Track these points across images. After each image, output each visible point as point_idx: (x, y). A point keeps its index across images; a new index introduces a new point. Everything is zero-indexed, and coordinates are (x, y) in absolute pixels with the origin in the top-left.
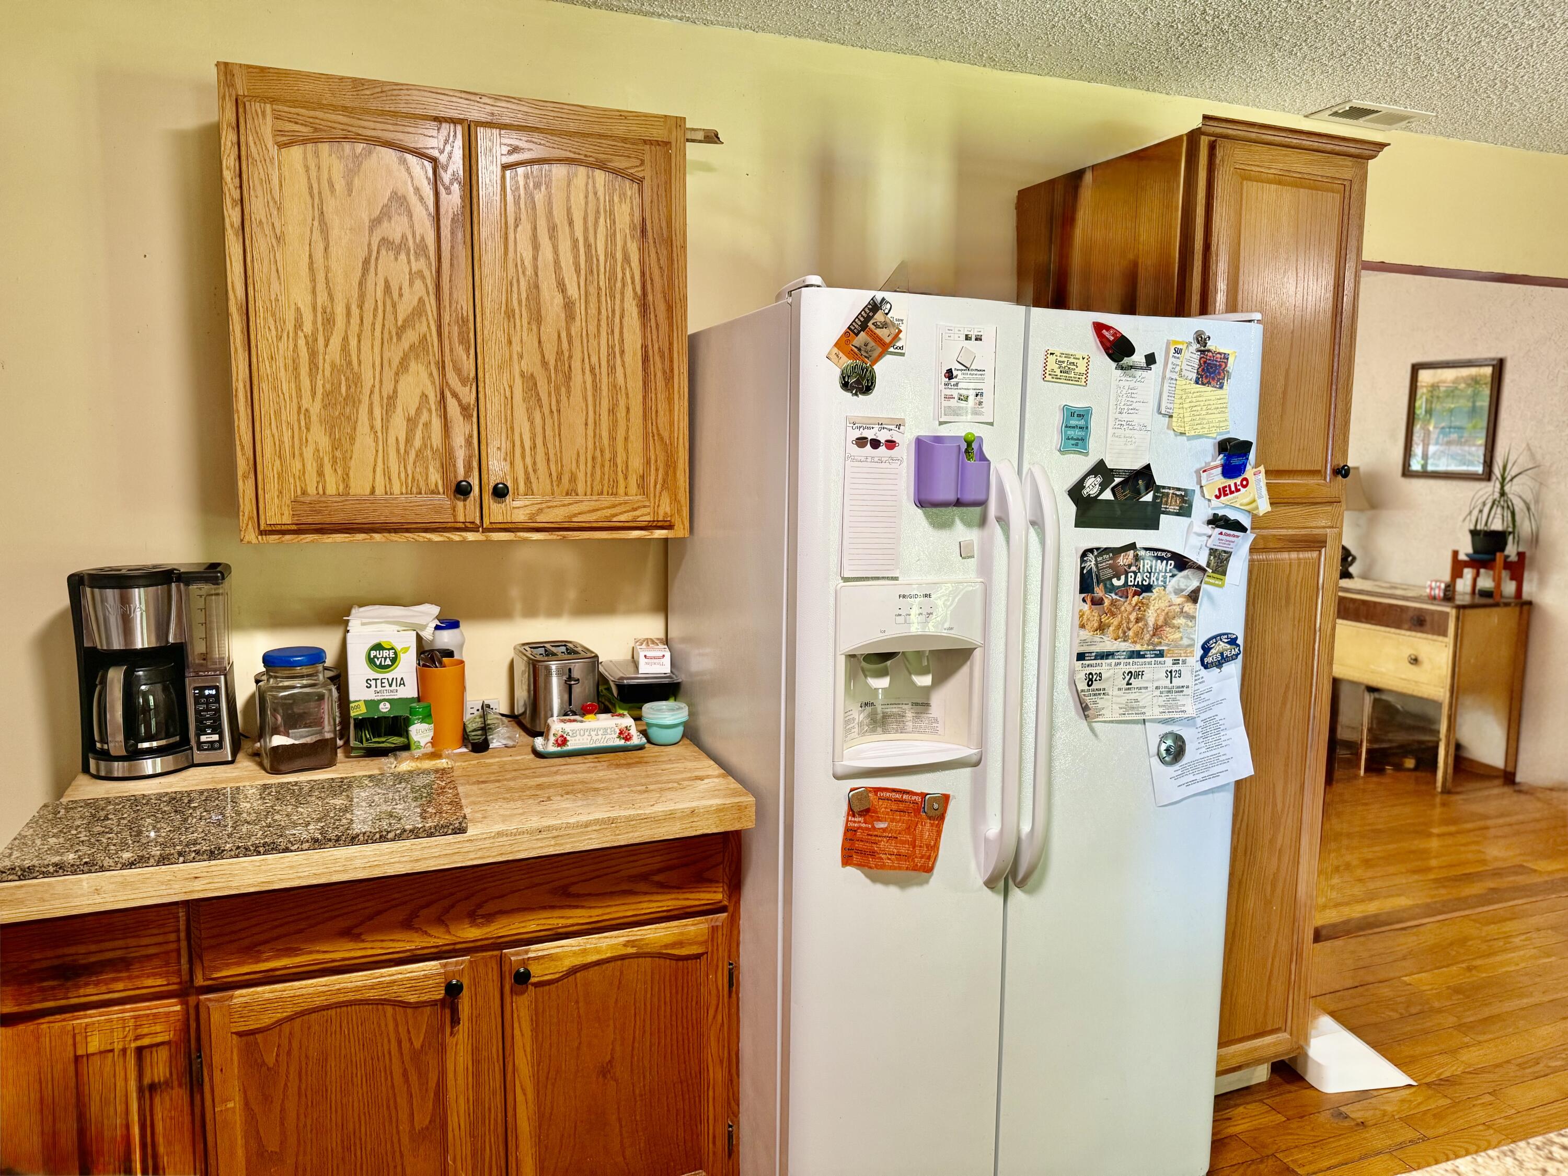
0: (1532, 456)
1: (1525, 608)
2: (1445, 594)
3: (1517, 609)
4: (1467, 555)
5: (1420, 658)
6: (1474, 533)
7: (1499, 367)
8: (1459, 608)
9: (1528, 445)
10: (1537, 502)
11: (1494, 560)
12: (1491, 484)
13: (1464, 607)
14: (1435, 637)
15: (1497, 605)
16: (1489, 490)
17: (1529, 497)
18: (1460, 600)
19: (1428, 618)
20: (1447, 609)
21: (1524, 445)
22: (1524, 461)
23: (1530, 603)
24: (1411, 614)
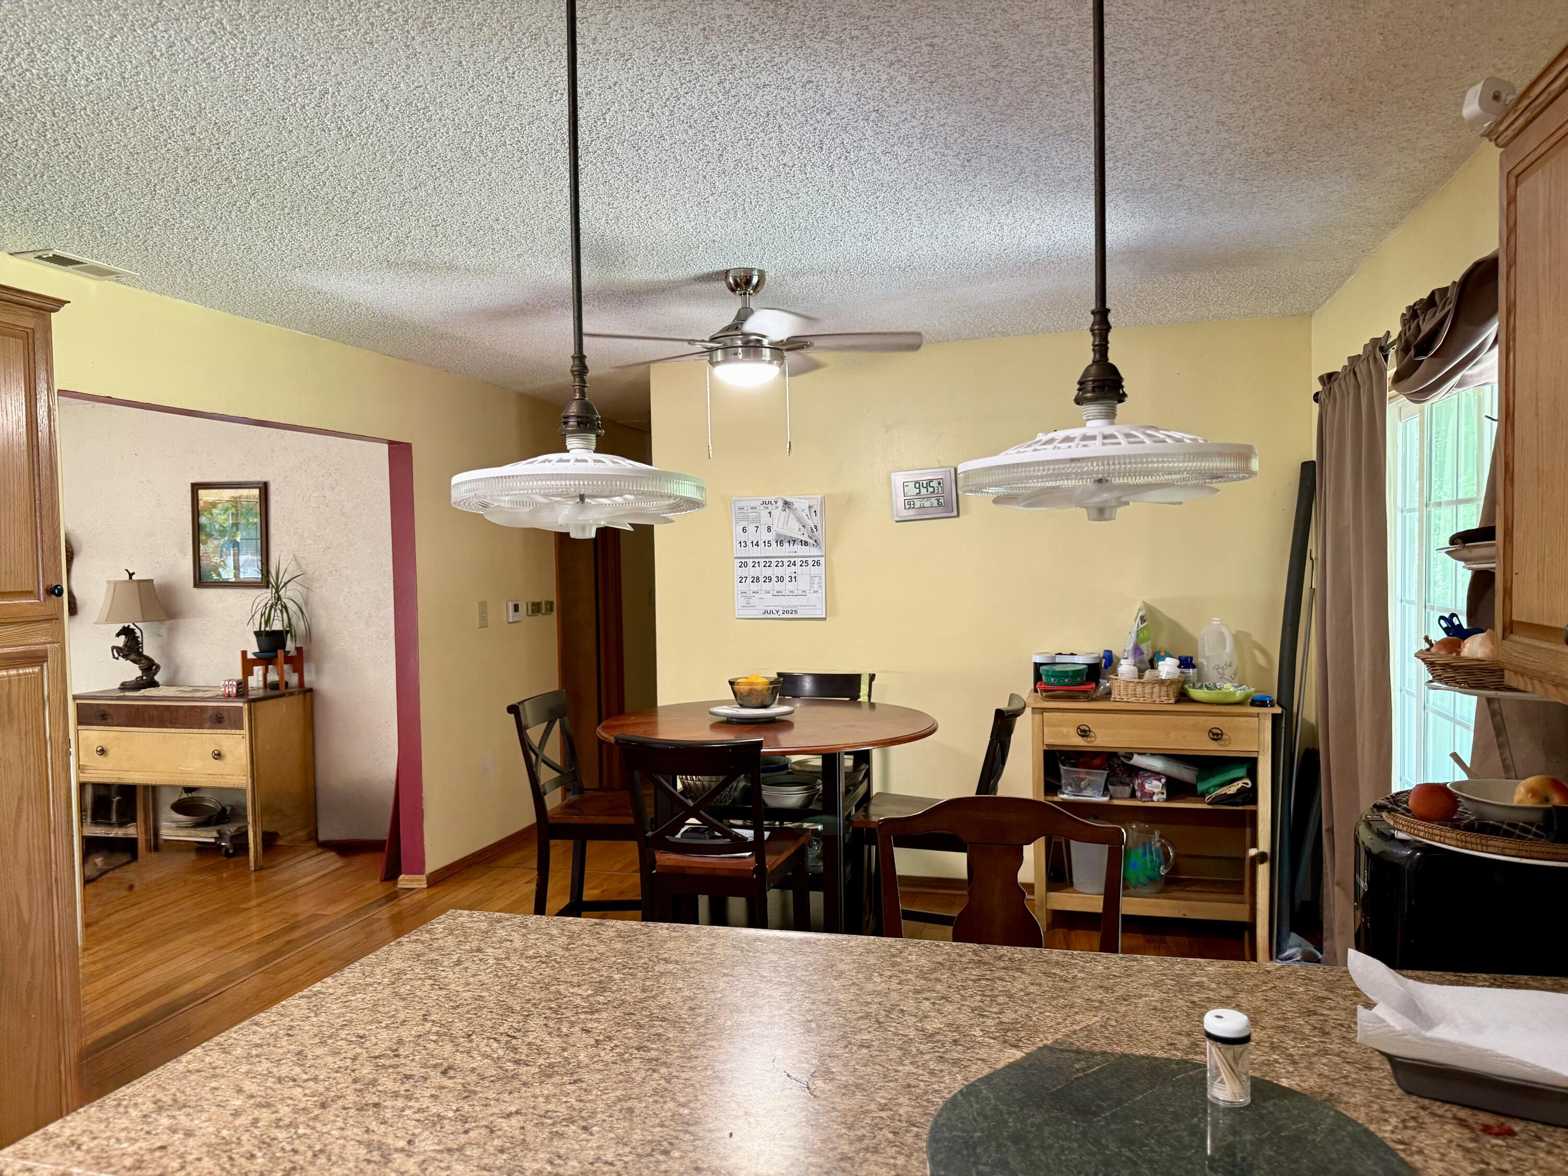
0: (299, 565)
1: (308, 694)
2: (237, 691)
3: (301, 696)
4: (255, 654)
5: (222, 753)
6: (258, 634)
7: (264, 488)
8: (251, 702)
9: (294, 556)
10: (306, 604)
11: (277, 657)
12: (269, 590)
13: (255, 700)
14: (233, 731)
15: (282, 695)
16: (266, 595)
17: (300, 601)
18: (252, 695)
19: (225, 715)
20: (241, 705)
21: (291, 556)
22: (292, 570)
23: (311, 690)
24: (210, 713)
